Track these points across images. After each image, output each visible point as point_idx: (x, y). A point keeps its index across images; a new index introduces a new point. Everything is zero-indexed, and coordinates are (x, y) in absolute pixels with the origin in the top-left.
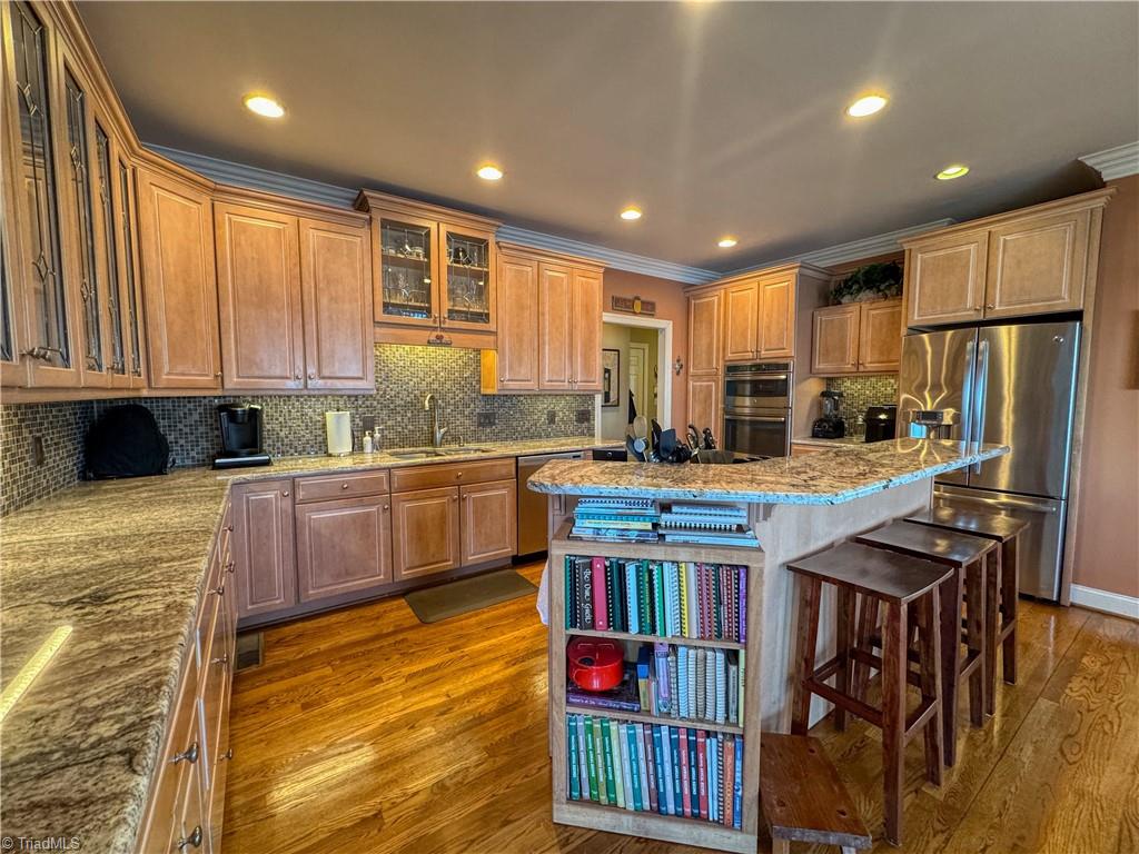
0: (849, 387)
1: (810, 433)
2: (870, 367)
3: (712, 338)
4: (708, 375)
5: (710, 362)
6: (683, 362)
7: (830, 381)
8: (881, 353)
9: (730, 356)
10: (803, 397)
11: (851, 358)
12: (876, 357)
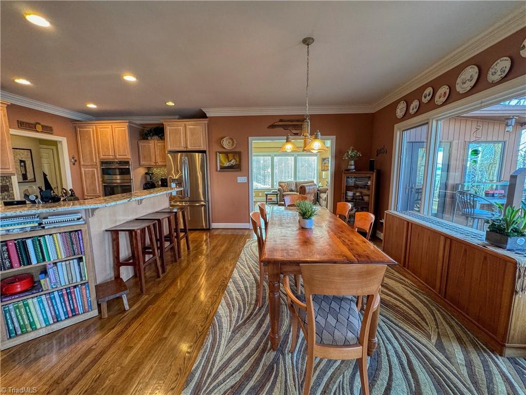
0: (156, 171)
1: (143, 188)
2: (160, 164)
3: (91, 148)
4: (92, 165)
5: (92, 160)
6: (76, 158)
7: (149, 168)
8: (163, 159)
9: (102, 157)
10: (137, 175)
11: (153, 160)
12: (161, 160)
